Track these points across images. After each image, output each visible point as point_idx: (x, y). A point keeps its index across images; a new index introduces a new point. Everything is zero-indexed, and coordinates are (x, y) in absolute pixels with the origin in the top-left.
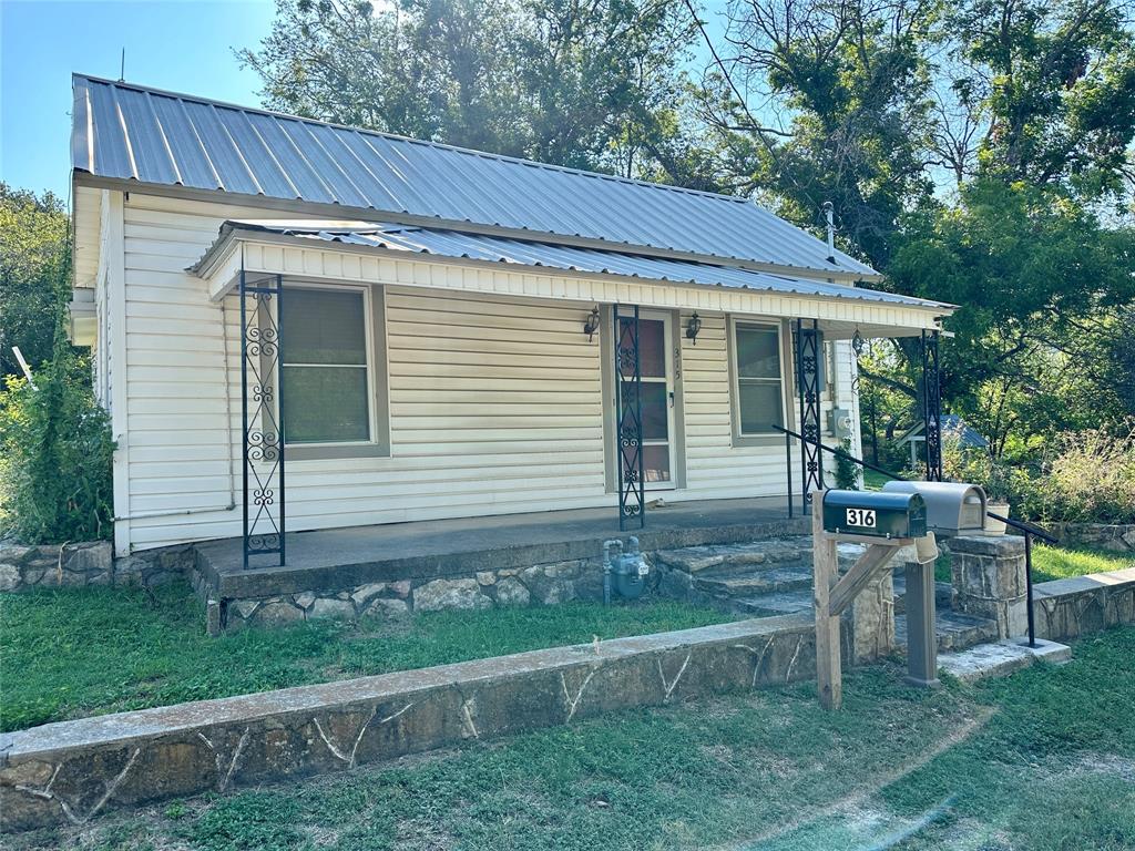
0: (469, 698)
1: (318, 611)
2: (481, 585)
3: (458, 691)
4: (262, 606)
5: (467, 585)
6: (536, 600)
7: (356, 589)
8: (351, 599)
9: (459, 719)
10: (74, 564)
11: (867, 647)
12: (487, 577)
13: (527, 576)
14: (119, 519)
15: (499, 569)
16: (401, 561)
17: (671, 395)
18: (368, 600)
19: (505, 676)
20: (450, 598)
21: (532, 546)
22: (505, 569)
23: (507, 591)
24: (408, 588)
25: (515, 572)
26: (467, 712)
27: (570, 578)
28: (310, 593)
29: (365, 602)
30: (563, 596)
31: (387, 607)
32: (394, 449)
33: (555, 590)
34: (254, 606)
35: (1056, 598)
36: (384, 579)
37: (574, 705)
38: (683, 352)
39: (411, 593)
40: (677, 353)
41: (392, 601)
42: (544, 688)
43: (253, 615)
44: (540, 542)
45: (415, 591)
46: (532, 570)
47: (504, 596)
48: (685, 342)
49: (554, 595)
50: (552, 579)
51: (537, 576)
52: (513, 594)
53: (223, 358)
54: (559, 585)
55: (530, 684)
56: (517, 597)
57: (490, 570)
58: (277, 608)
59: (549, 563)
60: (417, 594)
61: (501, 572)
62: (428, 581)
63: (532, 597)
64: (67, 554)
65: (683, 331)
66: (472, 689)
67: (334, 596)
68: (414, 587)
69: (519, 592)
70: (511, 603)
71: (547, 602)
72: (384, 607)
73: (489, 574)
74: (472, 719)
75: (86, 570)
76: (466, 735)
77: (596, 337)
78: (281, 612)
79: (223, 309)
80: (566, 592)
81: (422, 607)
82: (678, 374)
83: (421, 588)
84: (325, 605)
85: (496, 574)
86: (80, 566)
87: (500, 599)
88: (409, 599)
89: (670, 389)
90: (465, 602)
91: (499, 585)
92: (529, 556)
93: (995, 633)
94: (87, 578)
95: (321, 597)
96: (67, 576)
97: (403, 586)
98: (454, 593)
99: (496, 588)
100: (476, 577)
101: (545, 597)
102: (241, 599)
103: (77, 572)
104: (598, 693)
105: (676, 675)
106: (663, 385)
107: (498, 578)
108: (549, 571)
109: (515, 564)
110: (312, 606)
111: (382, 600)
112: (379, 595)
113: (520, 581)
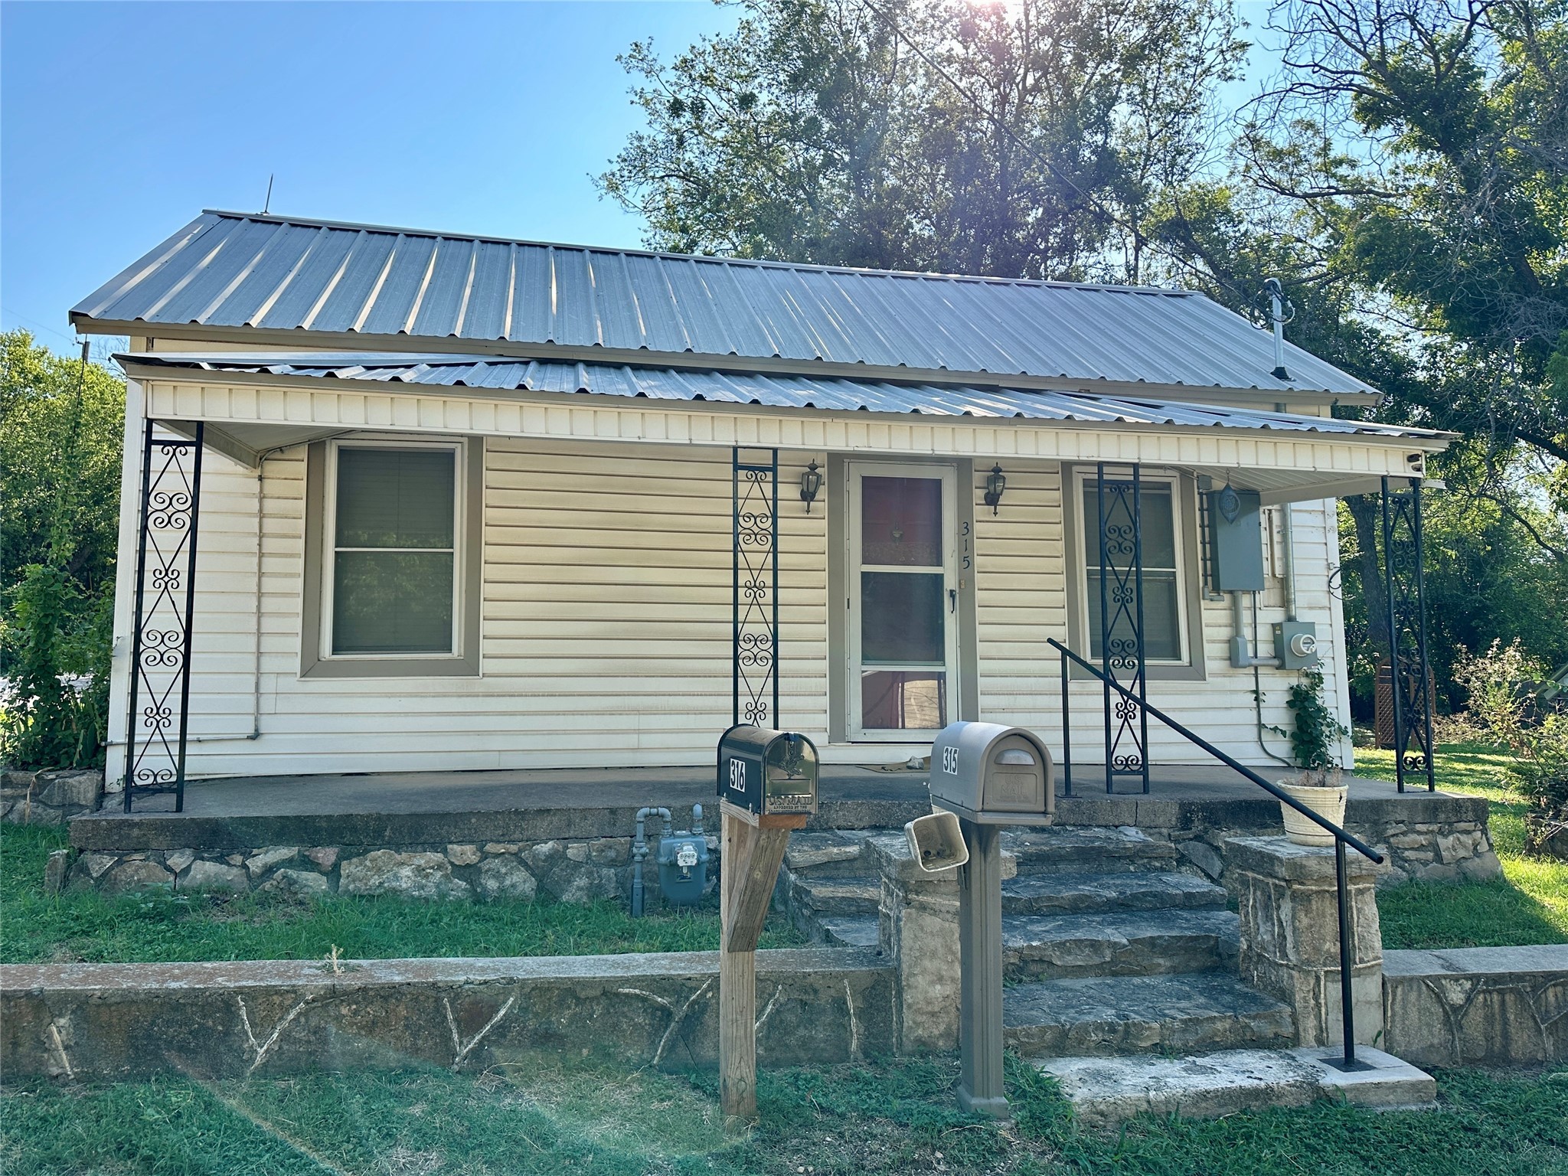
0: (61, 1016)
1: (194, 878)
2: (452, 864)
3: (40, 1004)
4: (119, 863)
5: (427, 862)
6: (547, 894)
7: (255, 851)
8: (244, 866)
9: (42, 1044)
10: (50, 796)
11: (937, 1024)
12: (465, 853)
13: (535, 857)
14: (111, 744)
15: (487, 841)
16: (329, 818)
17: (952, 594)
18: (269, 870)
19: (129, 990)
20: (397, 878)
21: (549, 811)
22: (499, 842)
23: (498, 876)
24: (333, 858)
25: (513, 848)
26: (56, 1036)
27: (612, 863)
28: (188, 851)
29: (263, 874)
30: (595, 891)
31: (296, 882)
32: (485, 666)
33: (582, 882)
34: (108, 862)
35: (1474, 978)
36: (301, 841)
37: (261, 1051)
38: (978, 528)
39: (337, 866)
40: (966, 528)
41: (305, 875)
42: (204, 1017)
43: (104, 875)
44: (563, 806)
45: (344, 863)
46: (545, 848)
47: (492, 884)
48: (980, 511)
49: (579, 889)
50: (578, 865)
51: (552, 858)
52: (508, 882)
53: (256, 540)
54: (589, 875)
55: (177, 1007)
56: (513, 886)
57: (471, 842)
58: (139, 868)
59: (577, 839)
60: (346, 868)
61: (490, 847)
62: (366, 852)
63: (540, 889)
64: (42, 783)
65: (979, 495)
66: (66, 1002)
67: (221, 859)
68: (341, 858)
69: (521, 882)
70: (501, 898)
71: (564, 898)
72: (292, 882)
73: (469, 849)
74: (66, 1048)
75: (64, 805)
76: (55, 1071)
77: (821, 505)
78: (143, 873)
79: (261, 478)
80: (600, 886)
81: (351, 887)
82: (966, 561)
83: (355, 860)
84: (205, 870)
85: (481, 849)
86: (57, 800)
87: (485, 889)
88: (334, 873)
89: (950, 583)
90: (422, 887)
91: (485, 866)
92: (542, 825)
93: (1288, 1030)
94: (64, 816)
95: (203, 859)
96: (39, 810)
97: (326, 855)
98: (406, 872)
99: (479, 871)
100: (445, 852)
101: (563, 891)
102: (95, 852)
103: (52, 807)
104: (312, 1038)
105: (482, 1027)
106: (938, 579)
107: (485, 856)
108: (574, 851)
109: (517, 836)
110: (187, 870)
111: (290, 872)
112: (289, 863)
113: (523, 862)
